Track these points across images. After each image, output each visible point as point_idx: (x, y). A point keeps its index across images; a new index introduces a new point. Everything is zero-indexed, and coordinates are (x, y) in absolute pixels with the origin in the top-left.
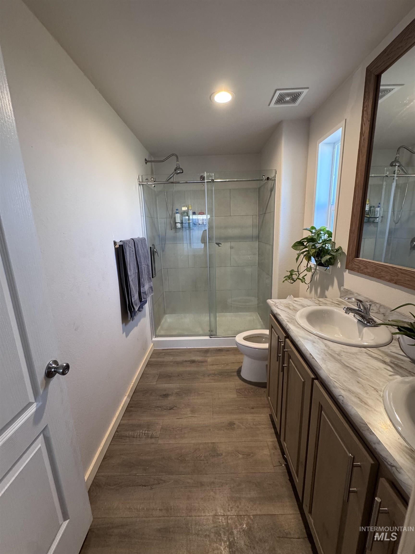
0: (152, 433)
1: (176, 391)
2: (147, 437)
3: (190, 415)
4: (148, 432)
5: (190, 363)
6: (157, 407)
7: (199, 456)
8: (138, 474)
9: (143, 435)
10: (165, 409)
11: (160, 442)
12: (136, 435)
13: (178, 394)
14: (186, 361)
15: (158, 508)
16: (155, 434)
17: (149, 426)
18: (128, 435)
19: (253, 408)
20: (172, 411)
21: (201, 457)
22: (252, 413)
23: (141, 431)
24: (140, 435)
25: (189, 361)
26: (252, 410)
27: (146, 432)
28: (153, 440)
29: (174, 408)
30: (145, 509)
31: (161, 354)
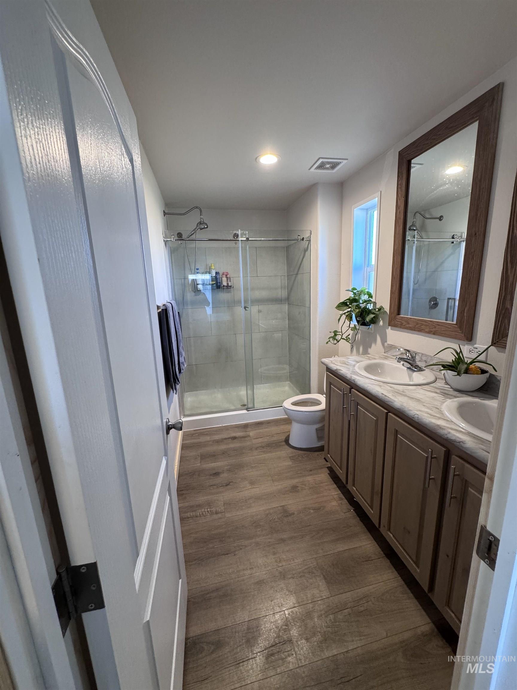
0: (215, 510)
1: (226, 468)
2: (212, 513)
3: (250, 487)
4: (211, 509)
5: (232, 440)
6: (212, 485)
7: (273, 518)
8: (216, 547)
9: (207, 512)
10: (222, 486)
11: (228, 515)
12: (198, 514)
13: (229, 471)
14: (226, 439)
15: (248, 568)
16: (219, 510)
17: (209, 504)
18: (189, 516)
19: (311, 471)
20: (229, 487)
21: (275, 519)
22: (311, 475)
23: (203, 510)
24: (203, 514)
25: (229, 438)
26: (311, 473)
27: (209, 510)
28: (220, 515)
29: (231, 484)
30: (236, 571)
31: (194, 435)
